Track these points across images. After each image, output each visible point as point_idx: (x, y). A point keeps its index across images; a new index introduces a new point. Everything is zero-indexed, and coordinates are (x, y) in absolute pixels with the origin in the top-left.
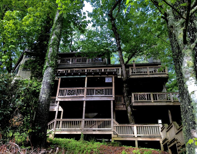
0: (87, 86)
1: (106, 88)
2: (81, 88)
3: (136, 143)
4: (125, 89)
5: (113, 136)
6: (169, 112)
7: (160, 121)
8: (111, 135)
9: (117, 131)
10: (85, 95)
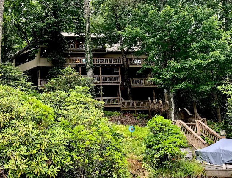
0: (102, 75)
1: (115, 76)
2: (97, 76)
3: (136, 112)
4: (125, 76)
5: (121, 108)
6: (154, 91)
7: (149, 99)
8: (120, 107)
9: (124, 104)
10: (101, 81)
